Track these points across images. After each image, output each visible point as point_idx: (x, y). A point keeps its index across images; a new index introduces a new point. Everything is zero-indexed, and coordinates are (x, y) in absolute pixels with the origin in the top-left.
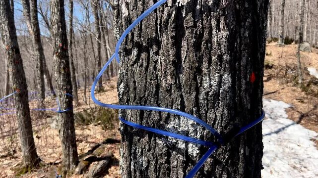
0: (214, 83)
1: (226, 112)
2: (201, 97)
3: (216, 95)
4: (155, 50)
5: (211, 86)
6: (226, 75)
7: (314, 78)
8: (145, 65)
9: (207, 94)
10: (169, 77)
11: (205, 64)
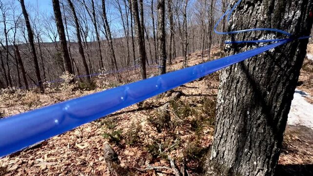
0: (290, 16)
1: (294, 30)
2: (281, 24)
3: (291, 22)
4: (258, 4)
5: (288, 17)
6: (298, 11)
7: (311, 60)
8: (250, 12)
9: (285, 22)
10: (265, 15)
11: (287, 7)
